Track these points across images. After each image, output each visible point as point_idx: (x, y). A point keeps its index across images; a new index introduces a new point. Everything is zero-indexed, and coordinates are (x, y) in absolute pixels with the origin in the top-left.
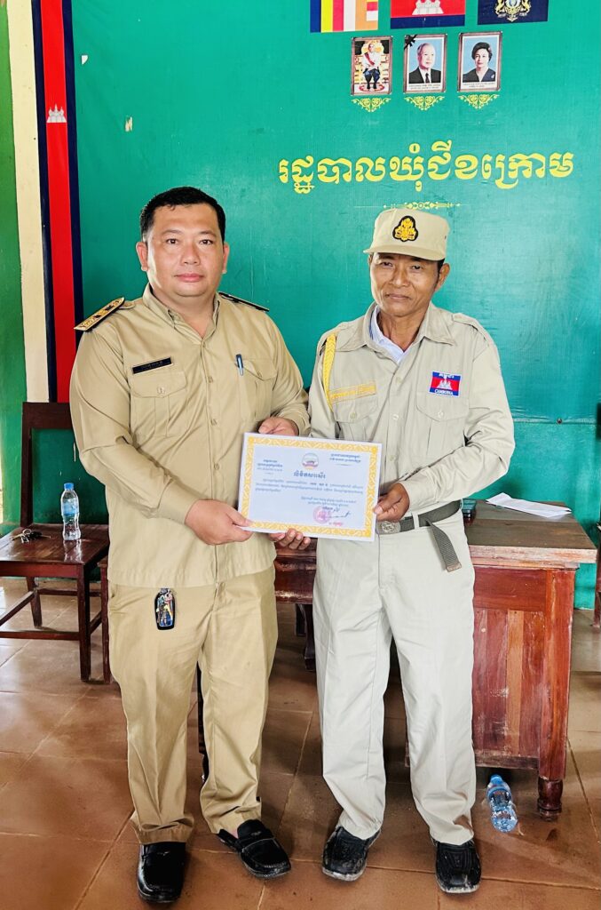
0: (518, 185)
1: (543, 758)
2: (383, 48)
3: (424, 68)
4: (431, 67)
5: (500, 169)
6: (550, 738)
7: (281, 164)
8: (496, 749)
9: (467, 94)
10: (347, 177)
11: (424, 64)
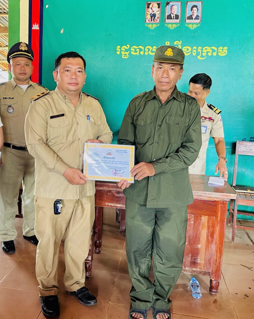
0: (206, 58)
1: (213, 272)
2: (157, 6)
3: (173, 14)
4: (175, 13)
5: (200, 52)
6: (216, 264)
7: (117, 47)
8: (195, 268)
9: (188, 24)
10: (142, 53)
11: (173, 12)
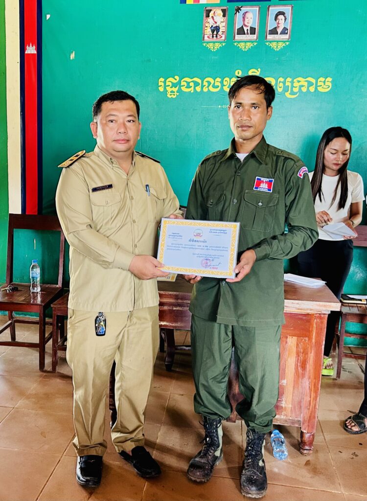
0: (298, 96)
1: (304, 421)
2: (222, 14)
3: (246, 26)
4: (250, 25)
5: (288, 86)
6: (309, 409)
7: (160, 80)
9: (270, 42)
10: (198, 89)
11: (246, 24)
